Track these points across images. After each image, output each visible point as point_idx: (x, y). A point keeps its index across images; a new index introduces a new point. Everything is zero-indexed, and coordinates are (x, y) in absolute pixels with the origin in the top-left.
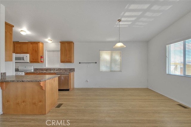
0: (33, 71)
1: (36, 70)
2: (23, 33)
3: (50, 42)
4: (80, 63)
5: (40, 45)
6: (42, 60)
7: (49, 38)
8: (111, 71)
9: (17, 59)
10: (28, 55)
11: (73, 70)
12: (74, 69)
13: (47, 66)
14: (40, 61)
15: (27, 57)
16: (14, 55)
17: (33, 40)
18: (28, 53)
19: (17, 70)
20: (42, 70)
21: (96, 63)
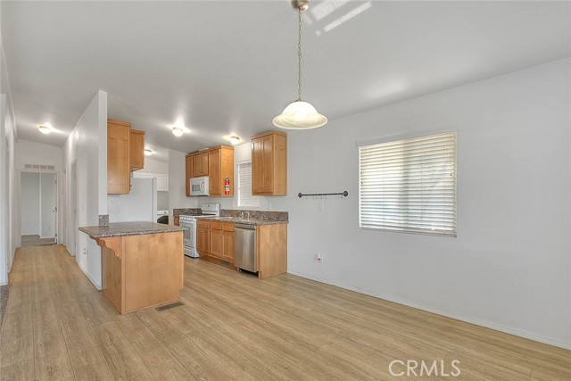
0: (218, 215)
1: (222, 212)
3: (236, 142)
4: (300, 195)
5: (224, 153)
6: (227, 189)
7: (233, 134)
10: (206, 179)
12: (287, 213)
13: (239, 204)
14: (222, 192)
15: (205, 184)
18: (207, 175)
21: (346, 194)
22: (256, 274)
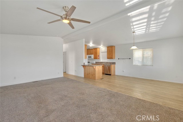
0: (95, 63)
1: (96, 62)
2: (91, 46)
3: (102, 47)
4: (119, 59)
5: (98, 49)
6: (99, 58)
7: (102, 46)
8: (143, 65)
9: (89, 57)
10: (93, 55)
11: (114, 63)
13: (101, 61)
15: (93, 56)
16: (87, 56)
17: (94, 48)
19: (89, 62)
20: (99, 63)
21: (130, 59)
22: (110, 75)
